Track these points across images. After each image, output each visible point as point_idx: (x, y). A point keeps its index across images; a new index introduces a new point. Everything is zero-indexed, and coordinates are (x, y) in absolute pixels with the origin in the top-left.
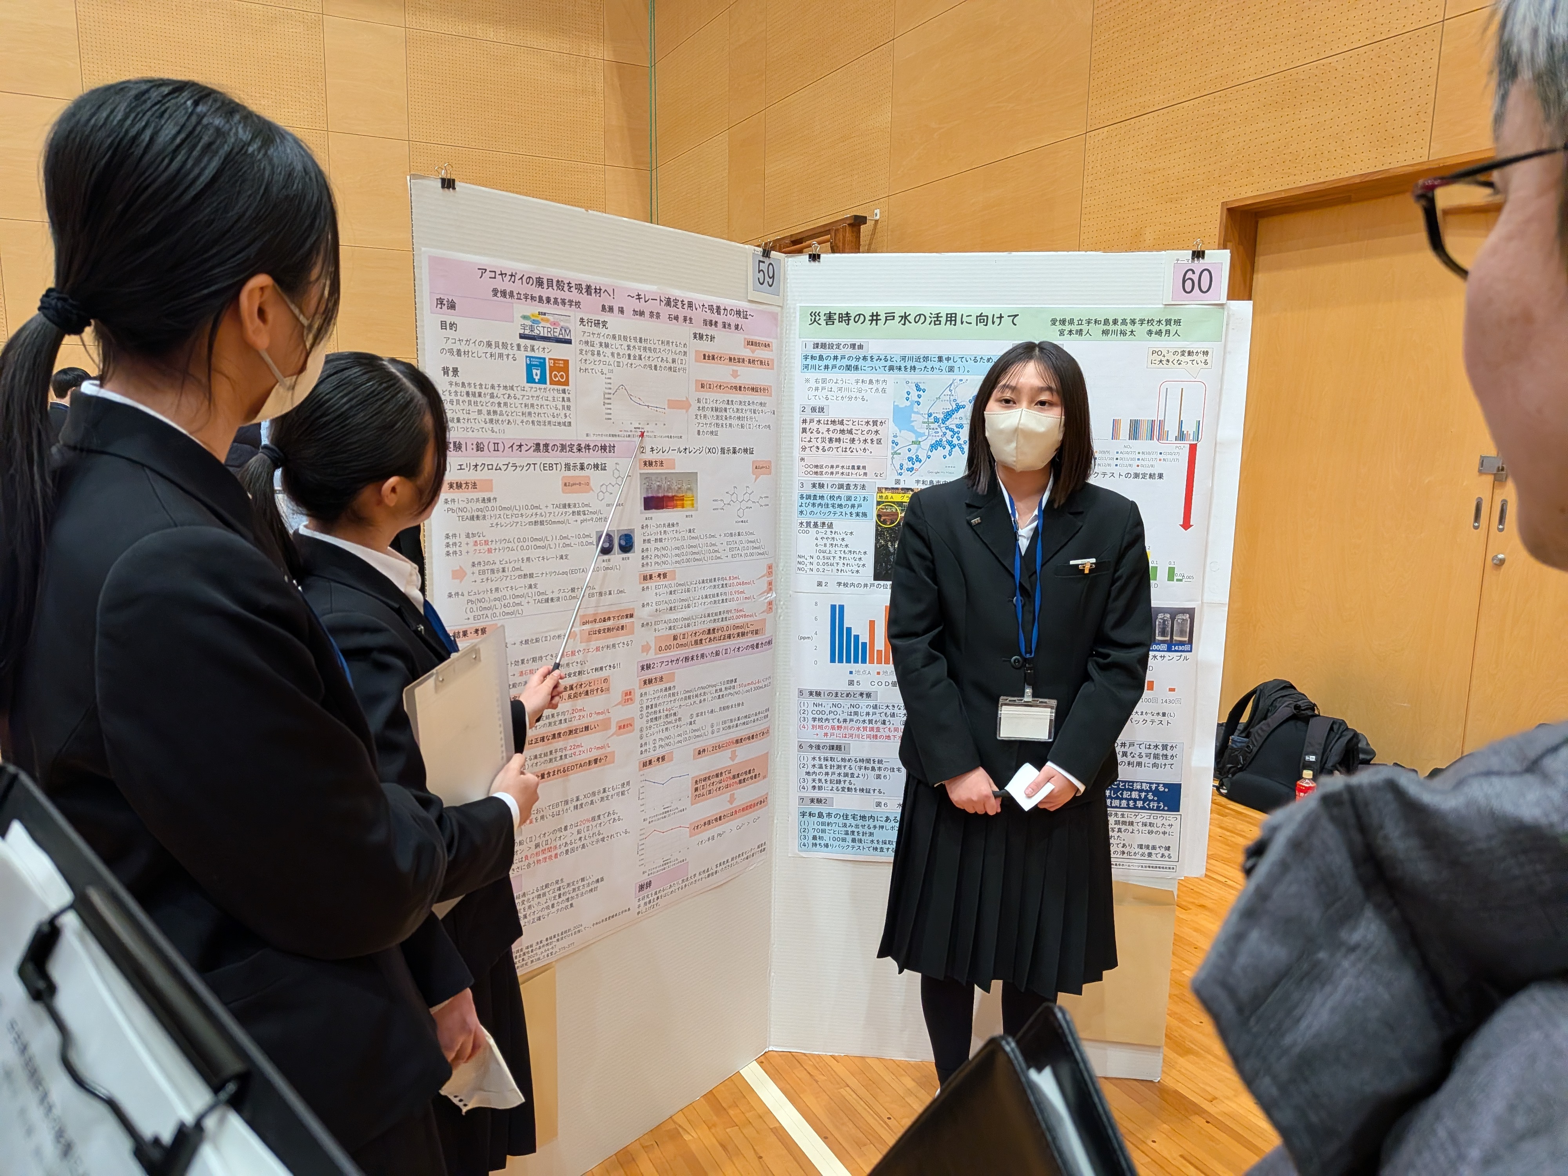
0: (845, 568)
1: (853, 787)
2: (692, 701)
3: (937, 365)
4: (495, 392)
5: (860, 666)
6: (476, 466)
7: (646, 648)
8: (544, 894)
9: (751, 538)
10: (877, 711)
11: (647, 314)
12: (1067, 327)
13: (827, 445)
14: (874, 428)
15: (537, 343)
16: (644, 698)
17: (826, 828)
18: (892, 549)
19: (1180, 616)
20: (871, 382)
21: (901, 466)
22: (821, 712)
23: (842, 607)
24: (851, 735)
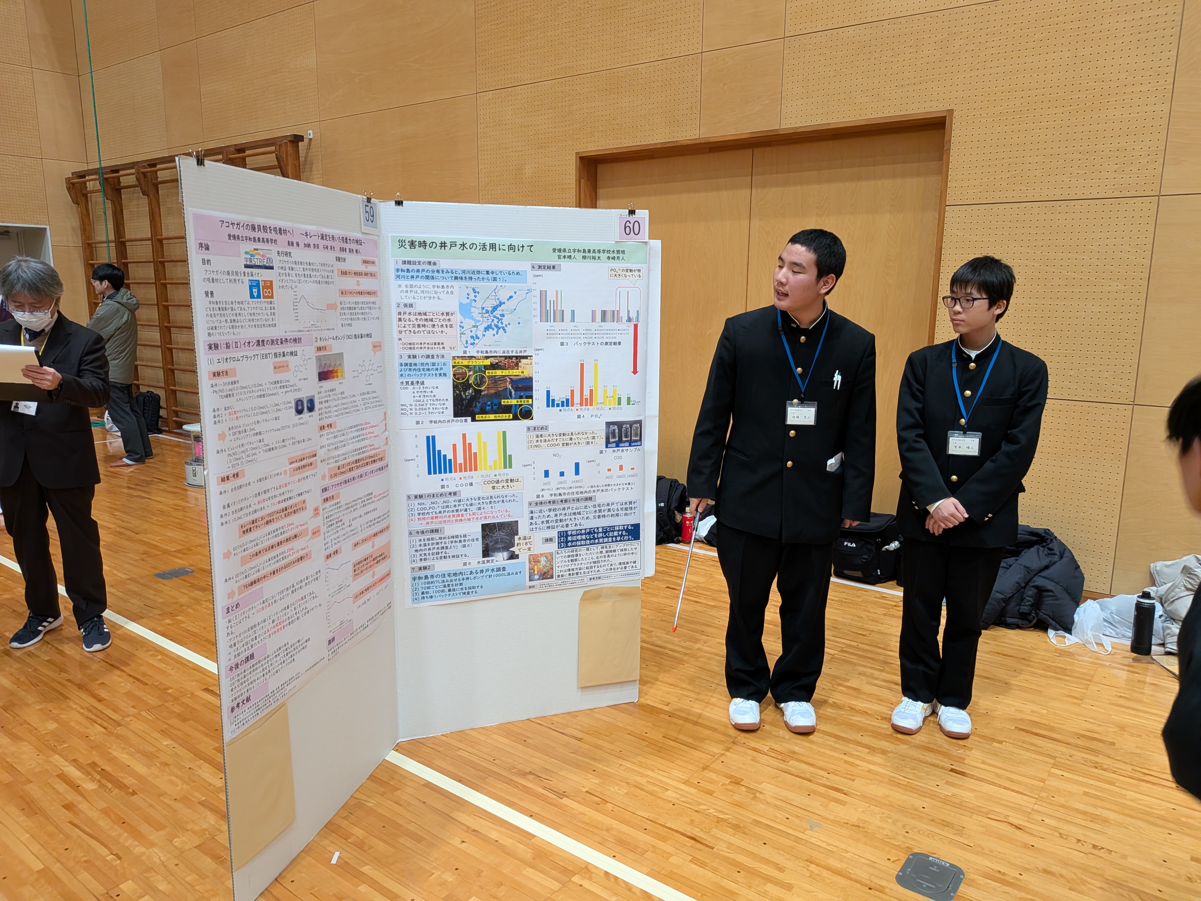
0: (434, 411)
1: (447, 555)
2: (349, 510)
3: (486, 276)
4: (234, 306)
5: (448, 475)
6: (227, 359)
7: (324, 477)
8: (279, 654)
9: (375, 395)
10: (462, 503)
11: (312, 246)
12: (562, 254)
13: (417, 329)
14: (448, 318)
15: (255, 271)
16: (325, 511)
17: (431, 585)
18: (464, 396)
19: (635, 425)
20: (443, 287)
21: (467, 342)
22: (424, 509)
23: (433, 437)
24: (445, 522)
